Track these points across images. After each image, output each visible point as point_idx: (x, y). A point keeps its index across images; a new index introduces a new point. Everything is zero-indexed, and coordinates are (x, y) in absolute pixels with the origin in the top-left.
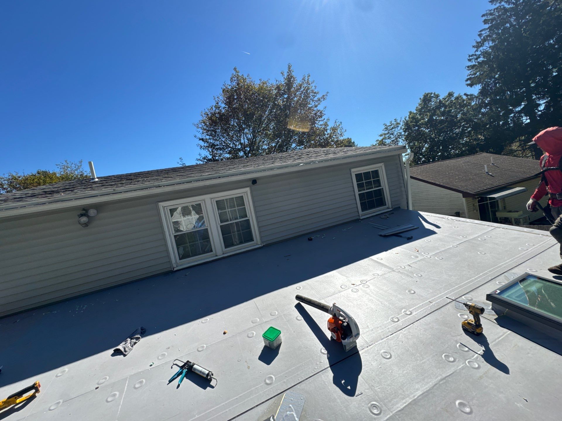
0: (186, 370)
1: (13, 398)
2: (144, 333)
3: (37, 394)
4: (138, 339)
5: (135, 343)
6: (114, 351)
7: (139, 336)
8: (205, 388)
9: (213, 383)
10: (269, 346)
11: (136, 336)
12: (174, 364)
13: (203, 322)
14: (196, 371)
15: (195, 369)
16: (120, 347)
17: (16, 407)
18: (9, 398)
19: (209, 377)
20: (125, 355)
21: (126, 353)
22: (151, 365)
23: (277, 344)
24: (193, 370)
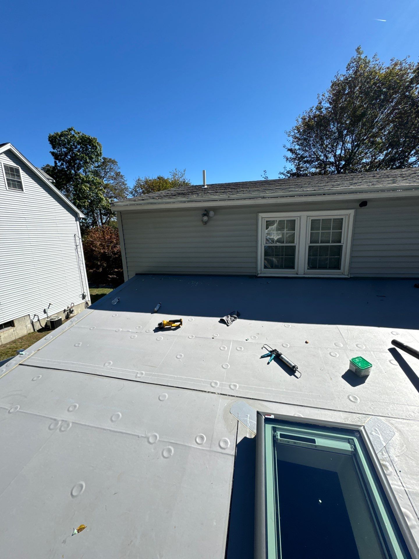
0: (275, 355)
1: (171, 322)
2: (240, 316)
3: (181, 326)
4: (235, 318)
5: (234, 320)
6: (220, 319)
7: (236, 316)
8: (291, 375)
9: (297, 374)
10: (354, 372)
11: (235, 316)
12: (264, 347)
13: (286, 325)
14: (283, 360)
15: (282, 358)
16: (225, 318)
17: (172, 328)
18: (170, 321)
19: (294, 369)
20: (228, 326)
21: (229, 325)
22: (247, 340)
23: (364, 374)
24: (280, 358)
